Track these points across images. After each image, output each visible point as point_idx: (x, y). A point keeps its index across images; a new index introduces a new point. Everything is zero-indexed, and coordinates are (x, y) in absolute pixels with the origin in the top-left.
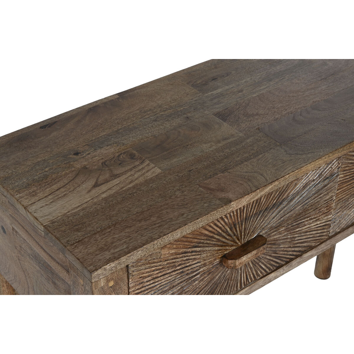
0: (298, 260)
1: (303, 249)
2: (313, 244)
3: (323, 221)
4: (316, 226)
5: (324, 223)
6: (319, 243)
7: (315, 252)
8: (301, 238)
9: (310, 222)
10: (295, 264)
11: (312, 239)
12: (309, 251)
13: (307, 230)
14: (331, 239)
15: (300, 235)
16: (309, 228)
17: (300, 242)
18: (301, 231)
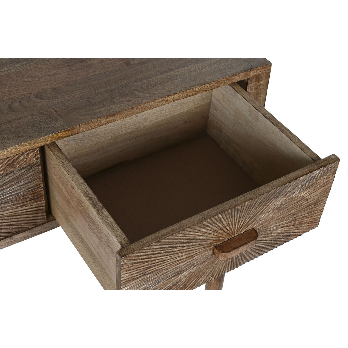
0: (8, 240)
1: (13, 231)
2: (26, 227)
3: (33, 206)
4: (24, 211)
5: (34, 208)
6: (34, 226)
7: (30, 234)
8: (6, 221)
9: (13, 208)
10: (4, 244)
11: (22, 222)
12: (22, 232)
13: (12, 214)
14: (50, 222)
15: (3, 219)
16: (13, 213)
17: (6, 225)
18: (3, 215)
